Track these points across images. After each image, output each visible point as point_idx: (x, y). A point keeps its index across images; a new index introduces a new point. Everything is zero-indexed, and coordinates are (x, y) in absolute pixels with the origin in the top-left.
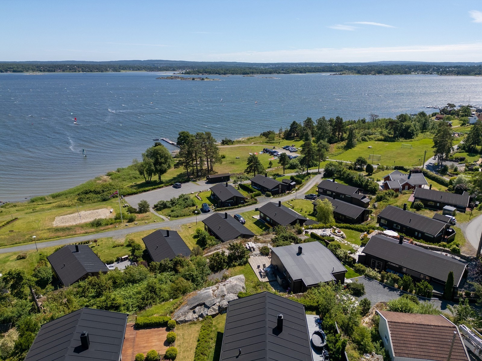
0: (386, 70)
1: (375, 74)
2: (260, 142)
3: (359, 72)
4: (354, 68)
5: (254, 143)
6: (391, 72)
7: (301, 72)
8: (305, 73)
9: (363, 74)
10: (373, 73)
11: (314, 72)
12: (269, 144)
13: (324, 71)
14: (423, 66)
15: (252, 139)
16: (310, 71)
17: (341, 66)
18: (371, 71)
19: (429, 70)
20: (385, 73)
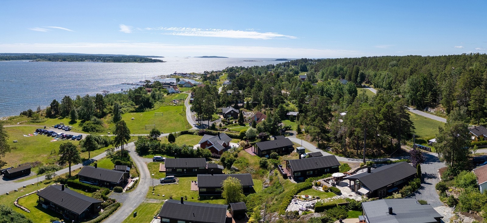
0: (69, 59)
1: (62, 61)
2: (26, 122)
3: (50, 60)
4: (44, 57)
5: (20, 123)
6: (71, 59)
7: (6, 60)
8: (9, 60)
9: (53, 61)
10: (60, 61)
11: (15, 59)
12: (36, 123)
13: (23, 59)
14: (89, 56)
15: (13, 118)
16: (12, 59)
17: (35, 55)
18: (58, 59)
19: (94, 59)
20: (68, 60)
